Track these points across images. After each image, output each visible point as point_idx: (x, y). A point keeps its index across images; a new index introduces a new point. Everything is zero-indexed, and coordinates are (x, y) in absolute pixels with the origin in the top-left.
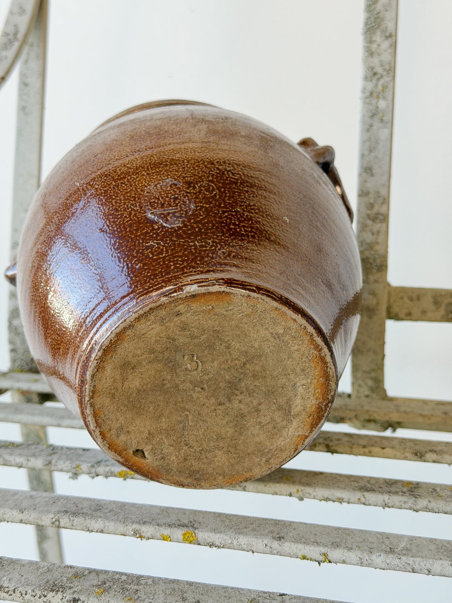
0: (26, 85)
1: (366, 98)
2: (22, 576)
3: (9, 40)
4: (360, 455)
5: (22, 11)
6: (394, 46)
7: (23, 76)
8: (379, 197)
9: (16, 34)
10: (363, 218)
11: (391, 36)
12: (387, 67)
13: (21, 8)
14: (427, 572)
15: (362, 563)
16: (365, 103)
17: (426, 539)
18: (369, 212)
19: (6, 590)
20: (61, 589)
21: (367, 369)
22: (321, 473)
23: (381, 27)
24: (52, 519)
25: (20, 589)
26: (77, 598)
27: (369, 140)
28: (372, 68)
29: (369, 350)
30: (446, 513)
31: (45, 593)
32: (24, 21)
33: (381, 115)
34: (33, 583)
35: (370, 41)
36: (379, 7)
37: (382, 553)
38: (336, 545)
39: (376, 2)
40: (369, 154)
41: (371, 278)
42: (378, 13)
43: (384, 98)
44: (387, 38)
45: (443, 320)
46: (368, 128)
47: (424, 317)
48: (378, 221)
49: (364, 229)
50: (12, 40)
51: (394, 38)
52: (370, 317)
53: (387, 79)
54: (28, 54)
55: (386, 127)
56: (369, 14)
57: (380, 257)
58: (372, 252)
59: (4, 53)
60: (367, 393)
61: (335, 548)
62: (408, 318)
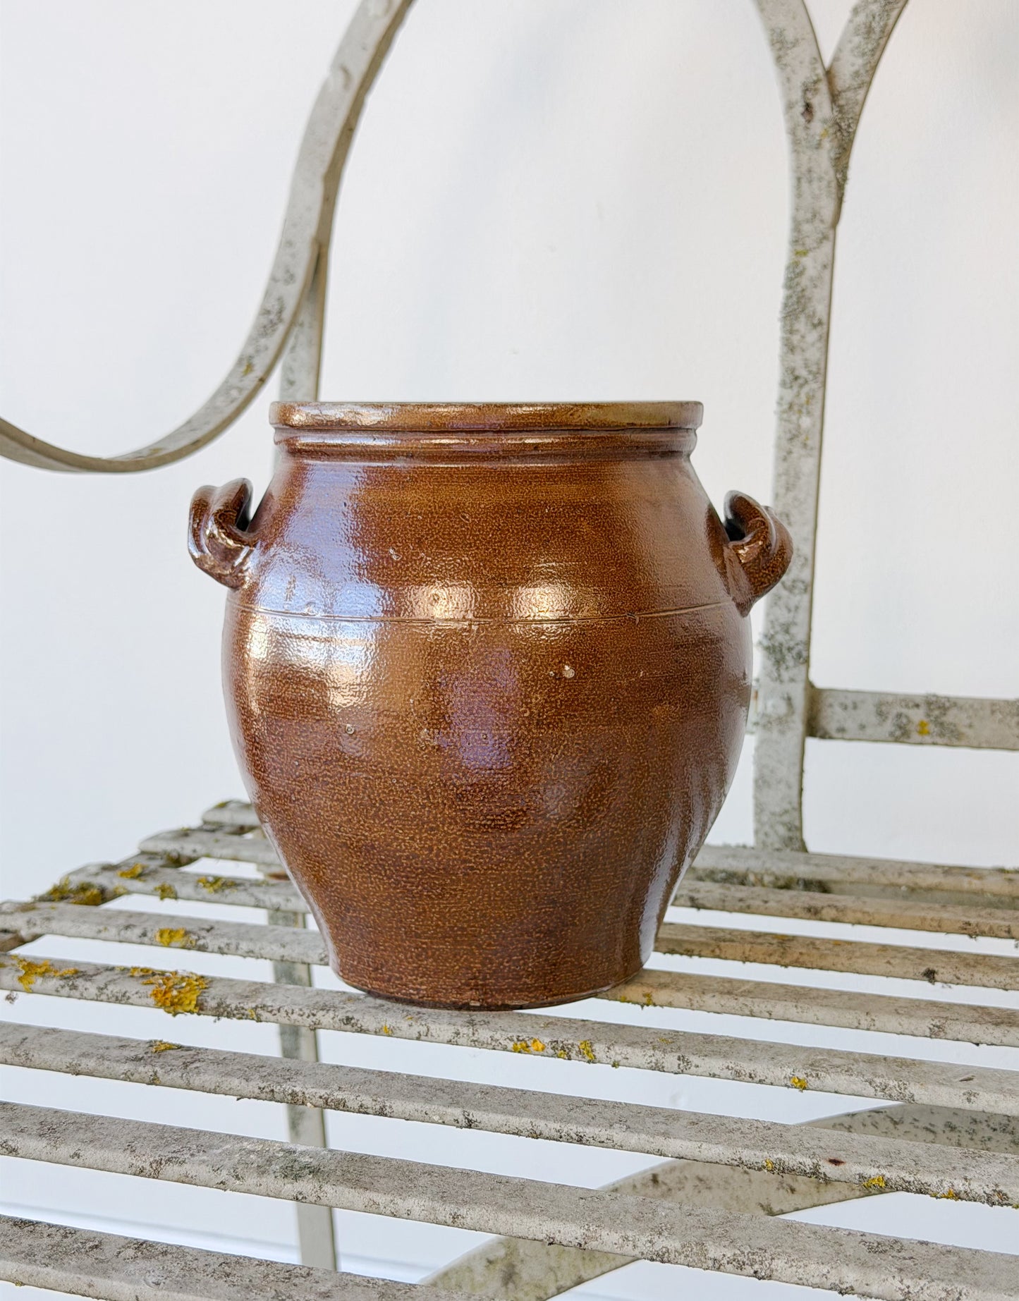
0: (291, 383)
1: (784, 412)
2: (288, 997)
3: (271, 321)
5: (291, 278)
6: (826, 339)
7: (288, 369)
9: (280, 312)
11: (820, 323)
12: (814, 369)
13: (288, 271)
14: (767, 1015)
15: (692, 1005)
16: (781, 419)
19: (270, 1009)
21: (777, 810)
23: (806, 311)
24: (321, 954)
26: (351, 1016)
27: (786, 473)
28: (792, 370)
29: (779, 782)
30: (821, 969)
31: (314, 1012)
32: (292, 293)
33: (803, 437)
35: (790, 331)
36: (804, 281)
37: (717, 994)
38: (664, 986)
39: (801, 274)
40: (786, 494)
41: (786, 675)
42: (803, 290)
43: (808, 413)
44: (815, 326)
45: (890, 739)
46: (785, 456)
47: (862, 734)
48: (796, 591)
49: (776, 604)
50: (275, 321)
51: (825, 327)
52: (782, 732)
53: (814, 386)
54: (296, 338)
55: (811, 456)
56: (790, 292)
57: (797, 644)
58: (787, 637)
59: (263, 341)
60: (777, 846)
61: (662, 988)
62: (840, 735)
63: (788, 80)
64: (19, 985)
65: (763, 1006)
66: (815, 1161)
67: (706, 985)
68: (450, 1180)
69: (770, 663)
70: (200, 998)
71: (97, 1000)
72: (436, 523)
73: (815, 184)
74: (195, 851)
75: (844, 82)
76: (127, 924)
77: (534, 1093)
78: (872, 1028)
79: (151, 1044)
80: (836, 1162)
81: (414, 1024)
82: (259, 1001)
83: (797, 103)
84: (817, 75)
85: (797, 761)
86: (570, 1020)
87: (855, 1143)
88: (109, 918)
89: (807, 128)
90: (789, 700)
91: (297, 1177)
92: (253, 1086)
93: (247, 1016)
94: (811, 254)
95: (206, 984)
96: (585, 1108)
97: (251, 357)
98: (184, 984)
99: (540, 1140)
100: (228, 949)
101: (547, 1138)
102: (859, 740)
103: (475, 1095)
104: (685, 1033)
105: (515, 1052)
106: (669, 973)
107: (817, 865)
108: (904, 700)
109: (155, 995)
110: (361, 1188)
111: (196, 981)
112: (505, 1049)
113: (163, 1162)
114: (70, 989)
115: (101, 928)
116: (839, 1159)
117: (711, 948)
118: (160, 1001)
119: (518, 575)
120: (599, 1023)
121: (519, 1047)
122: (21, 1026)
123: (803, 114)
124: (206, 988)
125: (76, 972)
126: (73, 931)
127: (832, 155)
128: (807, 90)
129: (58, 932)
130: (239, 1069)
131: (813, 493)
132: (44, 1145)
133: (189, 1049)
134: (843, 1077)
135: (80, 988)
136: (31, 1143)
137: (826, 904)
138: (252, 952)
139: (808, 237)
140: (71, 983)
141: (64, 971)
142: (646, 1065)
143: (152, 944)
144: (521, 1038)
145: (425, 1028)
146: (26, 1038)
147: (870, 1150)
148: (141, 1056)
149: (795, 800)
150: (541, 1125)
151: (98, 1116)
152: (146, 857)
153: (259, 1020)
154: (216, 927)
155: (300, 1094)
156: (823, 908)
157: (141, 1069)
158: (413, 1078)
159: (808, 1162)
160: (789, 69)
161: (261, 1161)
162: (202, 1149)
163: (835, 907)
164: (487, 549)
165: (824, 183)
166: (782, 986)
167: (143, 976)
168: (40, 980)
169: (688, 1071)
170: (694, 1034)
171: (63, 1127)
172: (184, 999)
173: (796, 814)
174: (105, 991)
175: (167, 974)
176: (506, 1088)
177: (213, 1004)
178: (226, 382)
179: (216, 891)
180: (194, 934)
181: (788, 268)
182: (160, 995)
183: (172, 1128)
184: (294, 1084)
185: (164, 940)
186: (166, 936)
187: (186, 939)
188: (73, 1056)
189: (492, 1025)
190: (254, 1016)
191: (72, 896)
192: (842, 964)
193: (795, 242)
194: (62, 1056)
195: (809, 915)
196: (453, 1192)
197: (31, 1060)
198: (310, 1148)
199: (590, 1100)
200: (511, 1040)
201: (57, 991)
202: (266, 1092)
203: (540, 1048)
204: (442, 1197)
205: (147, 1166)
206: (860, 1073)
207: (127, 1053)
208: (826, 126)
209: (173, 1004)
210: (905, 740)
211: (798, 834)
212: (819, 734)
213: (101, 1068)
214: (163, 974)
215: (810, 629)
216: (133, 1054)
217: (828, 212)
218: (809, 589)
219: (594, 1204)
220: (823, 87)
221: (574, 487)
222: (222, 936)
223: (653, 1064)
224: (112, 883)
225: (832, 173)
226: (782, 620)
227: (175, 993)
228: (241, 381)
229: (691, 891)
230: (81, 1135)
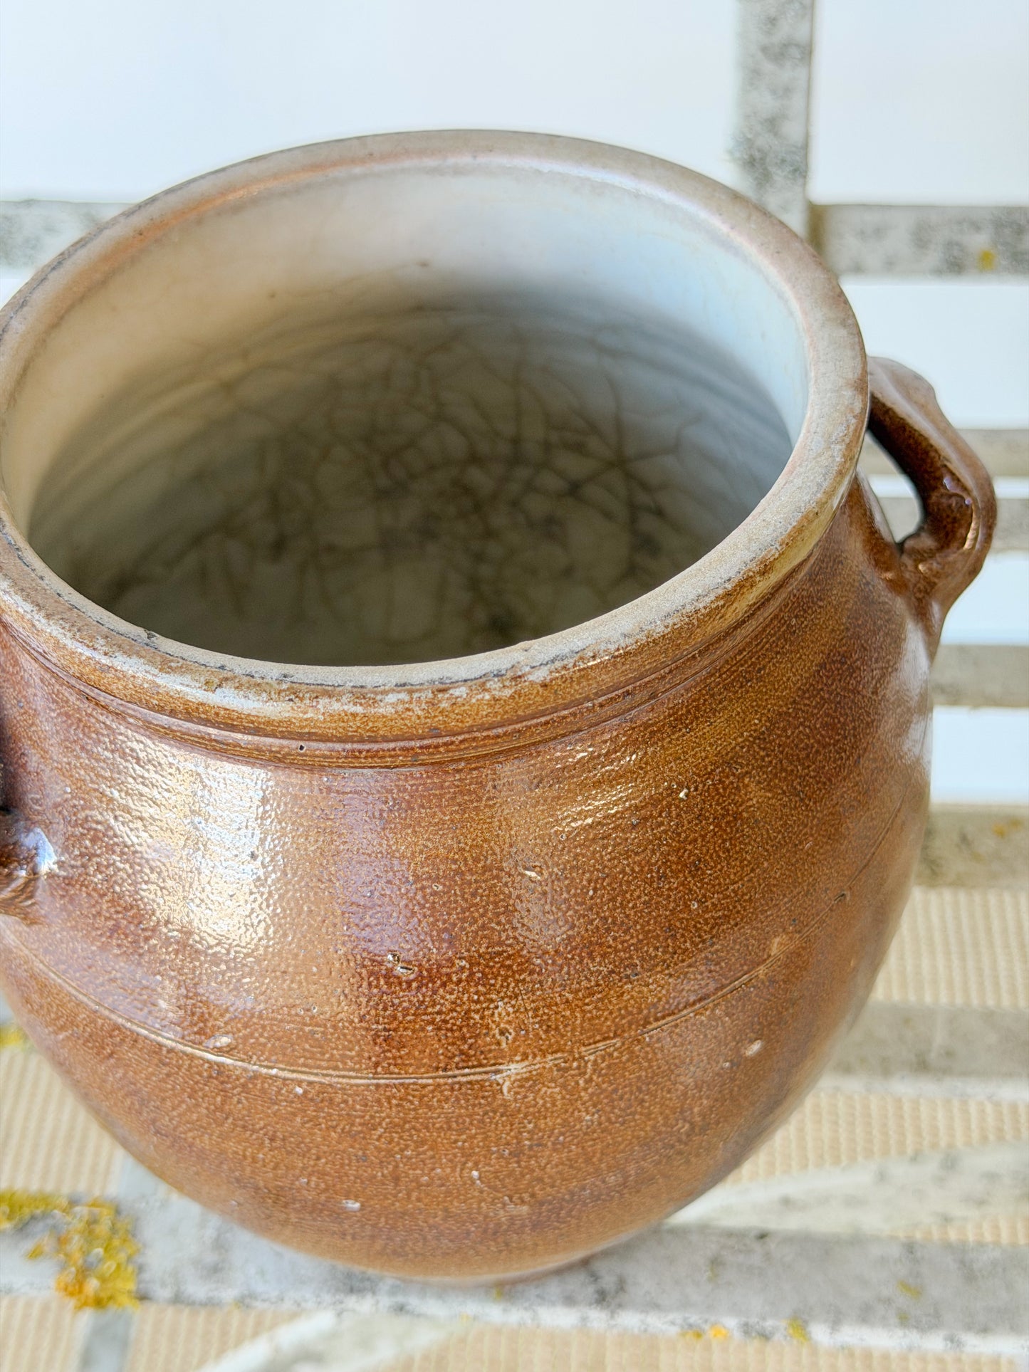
48: (787, 61)
57: (790, 151)
58: (774, 140)
72: (474, 895)
119: (656, 949)
164: (591, 922)
218: (807, 55)
221: (719, 721)
226: (765, 114)
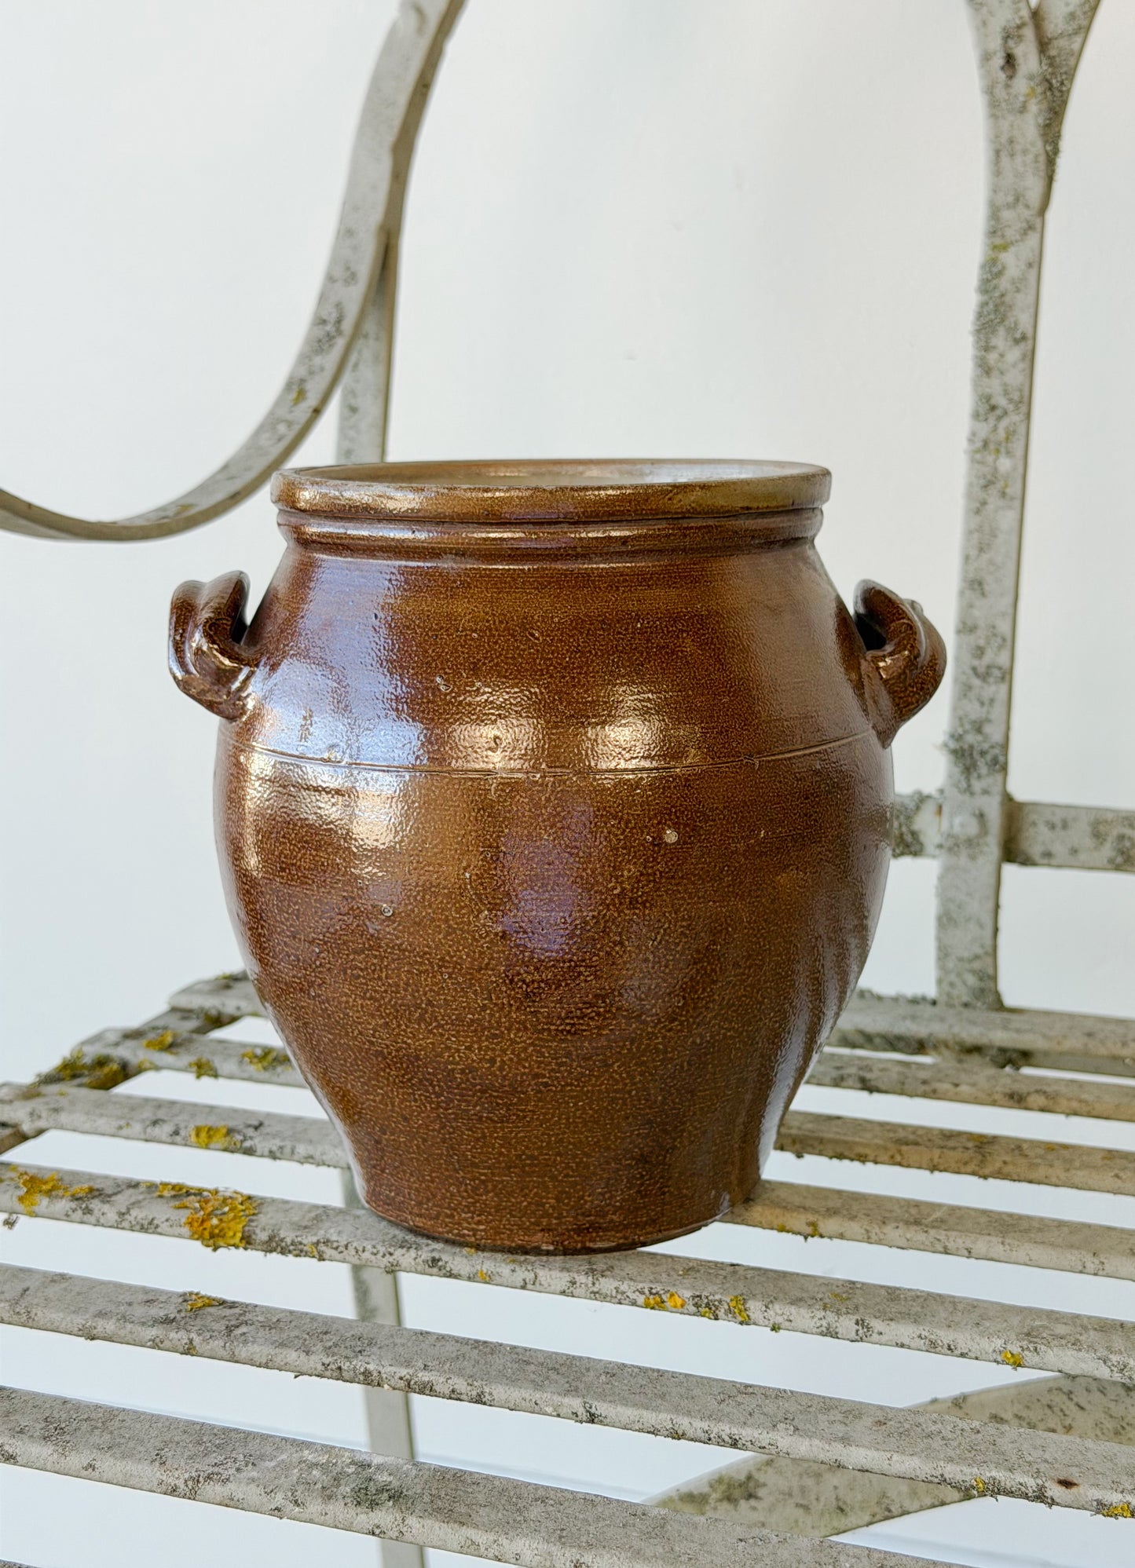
0: (354, 410)
1: (977, 451)
2: (357, 1229)
3: (328, 334)
4: (917, 1096)
5: (352, 277)
6: (1030, 358)
7: (351, 393)
8: (995, 635)
9: (339, 321)
10: (964, 673)
11: (1024, 338)
12: (1016, 396)
13: (348, 269)
14: (966, 1252)
15: (869, 1238)
16: (973, 461)
17: (976, 1210)
18: (976, 663)
19: (335, 1245)
20: (414, 1246)
21: (966, 954)
22: (839, 1118)
23: (1007, 323)
25: (355, 1244)
26: (437, 1257)
27: (980, 529)
28: (988, 398)
29: (968, 920)
30: (1030, 1182)
31: (392, 1250)
32: (354, 296)
33: (1000, 485)
34: (374, 1237)
35: (985, 347)
36: (1004, 283)
37: (901, 1225)
38: (832, 1212)
39: (1000, 274)
40: (978, 556)
41: (977, 785)
42: (1002, 295)
43: (1008, 453)
44: (1017, 341)
45: (1110, 867)
46: (978, 508)
47: (1074, 859)
48: (991, 680)
49: (965, 695)
50: (333, 334)
51: (1030, 342)
52: (973, 858)
53: (1015, 418)
54: (360, 352)
55: (1010, 508)
56: (986, 297)
57: (992, 747)
58: (980, 738)
59: (318, 360)
60: (965, 999)
61: (830, 1216)
62: (1045, 861)
63: (984, 23)
64: (19, 1207)
65: (960, 1241)
66: (1040, 1482)
67: (886, 1210)
68: (569, 1511)
69: (957, 770)
70: (247, 1228)
71: (117, 1228)
72: (496, 643)
73: (1019, 159)
74: (238, 1008)
75: (1056, 26)
76: (154, 1118)
77: (674, 1375)
78: (1101, 1272)
79: (185, 1297)
80: (1067, 1484)
81: (517, 1269)
82: (321, 1235)
83: (995, 53)
84: (1021, 18)
85: (991, 892)
86: (716, 1263)
87: (1090, 1455)
88: (133, 1109)
89: (1007, 86)
90: (981, 816)
91: (373, 1505)
92: (315, 1361)
93: (306, 1252)
94: (1012, 249)
95: (255, 1208)
96: (739, 1398)
97: (302, 381)
98: (226, 1209)
99: (682, 1441)
100: (282, 1153)
101: (692, 1440)
102: (1071, 867)
103: (598, 1378)
104: (863, 1284)
105: (646, 1307)
106: (839, 1193)
107: (1018, 1031)
108: (1127, 818)
109: (190, 1224)
110: (455, 1522)
111: (242, 1204)
112: (634, 1303)
113: (201, 1479)
114: (84, 1214)
115: (122, 1123)
116: (1070, 1479)
117: (890, 1153)
118: (196, 1233)
120: (753, 1269)
121: (652, 1301)
122: (22, 1270)
123: (1002, 68)
124: (254, 1214)
125: (91, 1190)
126: (87, 1126)
127: (1041, 121)
128: (1008, 37)
129: (69, 1127)
130: (297, 1337)
131: (1014, 556)
132: (50, 1452)
133: (233, 1305)
134: (1069, 1353)
135: (96, 1212)
136: (33, 1450)
137: (1032, 1090)
138: (311, 1157)
139: (1009, 226)
140: (84, 1206)
141: (76, 1188)
142: (815, 1330)
143: (186, 1145)
144: (654, 1291)
145: (532, 1275)
146: (28, 1289)
147: (1109, 1465)
148: (172, 1316)
149: (988, 942)
150: (684, 1423)
151: (118, 1409)
152: (179, 1015)
153: (321, 1259)
154: (266, 1123)
155: (375, 1374)
156: (1029, 1094)
157: (173, 1335)
158: (517, 1350)
159: (1031, 1483)
160: (985, 10)
161: (326, 1480)
162: (252, 1461)
163: (1045, 1092)
164: (564, 677)
165: (1030, 157)
166: (984, 1212)
167: (174, 1197)
168: (45, 1201)
169: (869, 1339)
170: (875, 1286)
171: (74, 1425)
172: (226, 1230)
173: (989, 960)
174: (127, 1216)
175: (205, 1194)
176: (637, 1367)
177: (263, 1236)
178: (272, 413)
179: (265, 1069)
180: (239, 1132)
181: (983, 267)
182: (196, 1224)
183: (213, 1427)
184: (367, 1359)
185: (200, 1141)
186: (203, 1135)
187: (228, 1139)
188: (87, 1316)
189: (617, 1271)
190: (316, 1253)
191: (86, 1072)
192: (1058, 1177)
193: (992, 233)
194: (73, 1316)
195: (1011, 1103)
196: (574, 1530)
197: (34, 1320)
198: (390, 1460)
199: (747, 1386)
200: (642, 1293)
201: (67, 1215)
202: (332, 1370)
203: (679, 1304)
204: (560, 1537)
205: (181, 1484)
206: (1091, 1348)
207: (157, 1312)
208: (1032, 84)
209: (212, 1236)
210: (1129, 869)
211: (992, 985)
212: (1018, 860)
213: (122, 1333)
214: (199, 1192)
215: (1008, 728)
216: (162, 1313)
217: (1034, 196)
218: (1008, 677)
219: (758, 1550)
220: (1029, 33)
221: (673, 593)
222: (275, 1136)
223: (824, 1329)
224: (135, 1055)
225: (1039, 144)
226: (973, 717)
227: (215, 1221)
228: (291, 412)
229: (861, 1069)
230: (95, 1439)
